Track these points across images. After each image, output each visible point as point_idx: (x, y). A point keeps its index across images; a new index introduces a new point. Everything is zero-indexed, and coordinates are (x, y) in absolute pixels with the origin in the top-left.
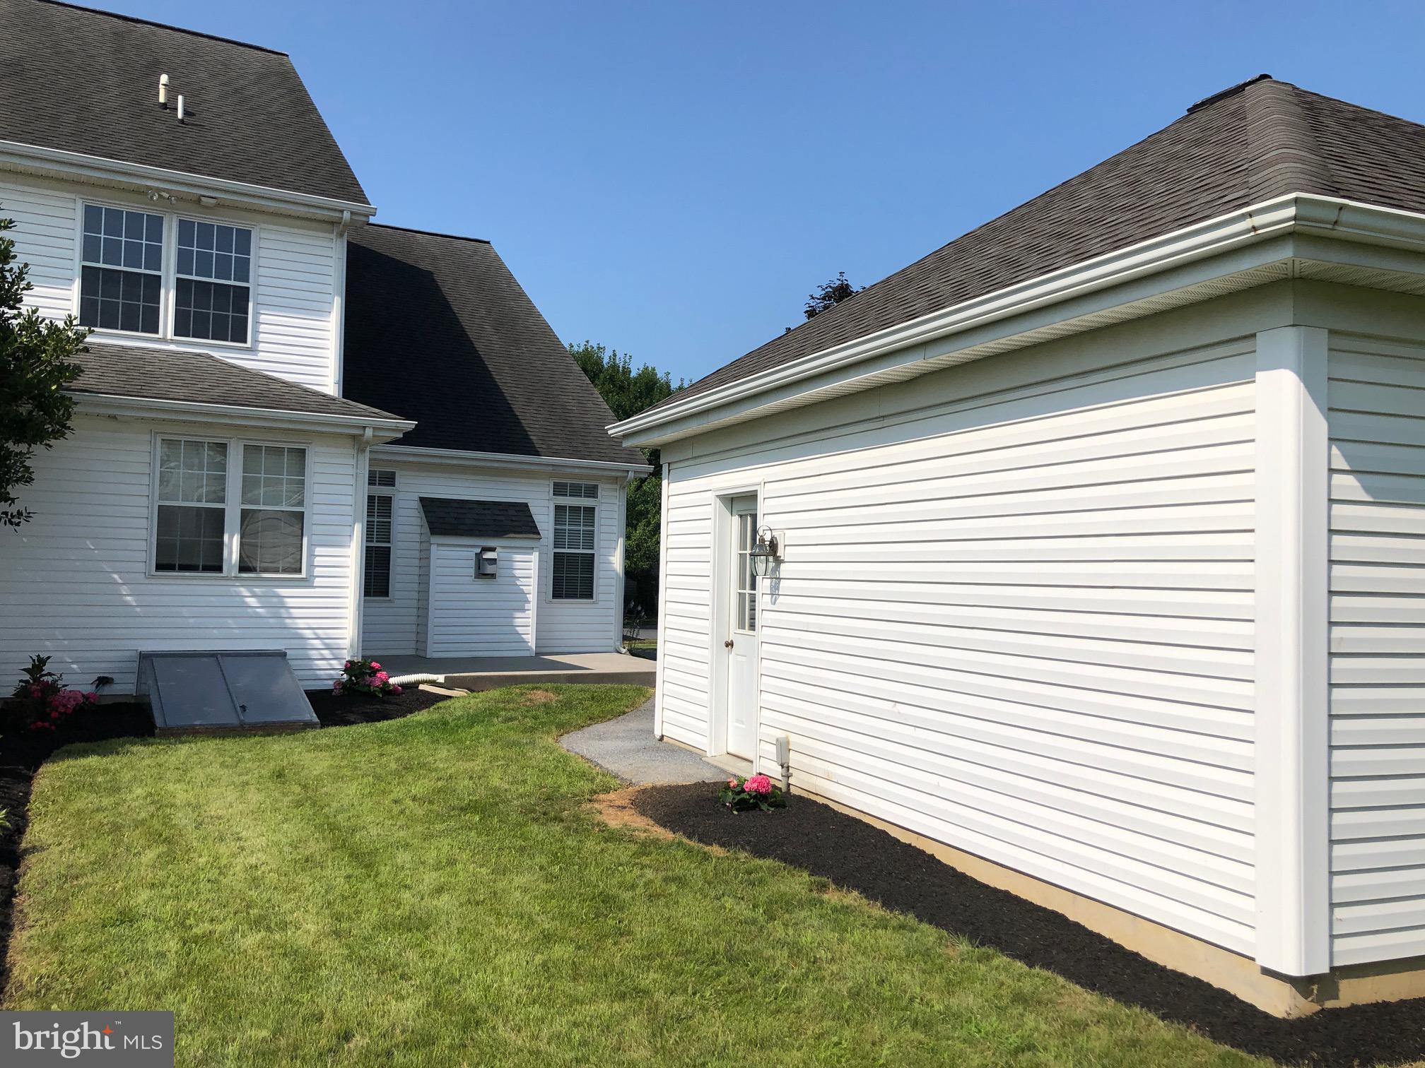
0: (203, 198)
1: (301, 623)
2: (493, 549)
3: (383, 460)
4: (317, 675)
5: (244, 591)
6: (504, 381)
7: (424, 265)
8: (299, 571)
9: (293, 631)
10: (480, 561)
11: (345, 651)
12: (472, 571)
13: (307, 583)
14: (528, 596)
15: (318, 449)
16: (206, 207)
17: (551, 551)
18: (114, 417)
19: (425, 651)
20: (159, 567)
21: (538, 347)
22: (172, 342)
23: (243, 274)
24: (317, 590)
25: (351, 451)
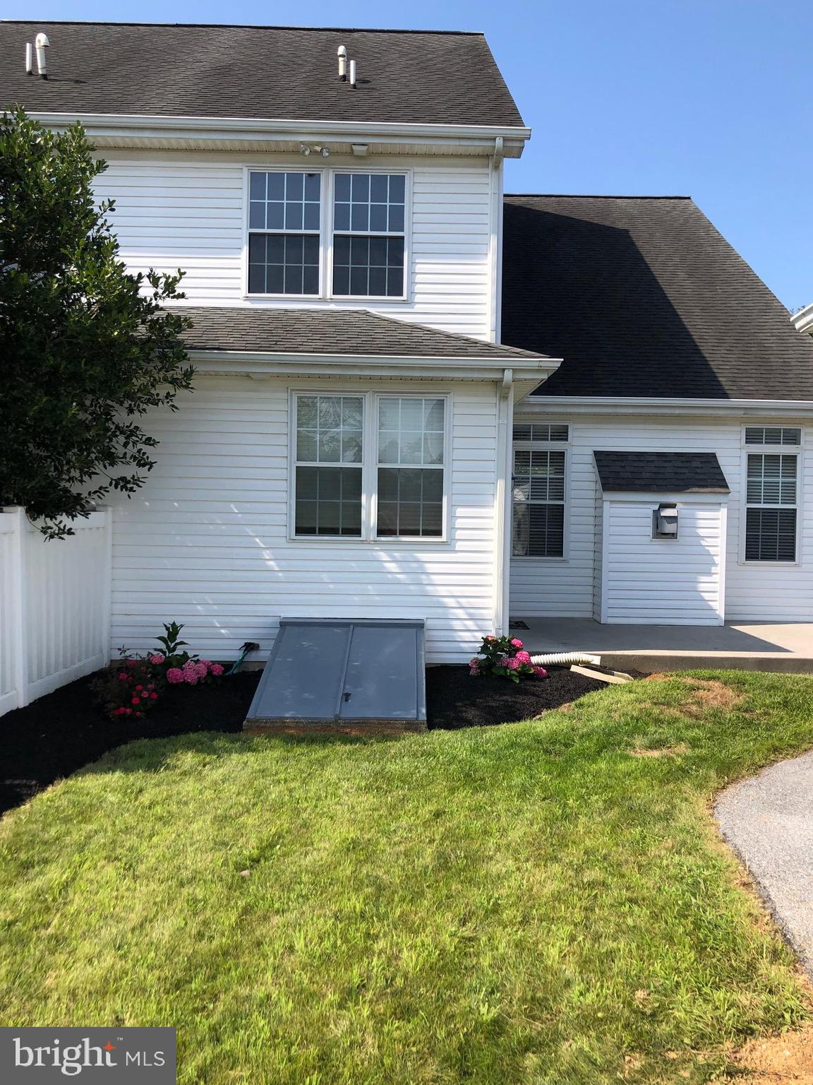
0: (354, 147)
1: (442, 591)
2: (673, 506)
3: (556, 414)
4: (461, 647)
5: (383, 556)
6: (692, 323)
7: (620, 225)
8: (439, 533)
9: (435, 599)
10: (658, 520)
11: (491, 623)
12: (650, 531)
13: (448, 547)
14: (715, 558)
15: (457, 399)
16: (360, 157)
17: (744, 506)
18: (248, 376)
19: (599, 615)
20: (300, 530)
21: (734, 287)
22: (332, 301)
23: (398, 223)
24: (459, 554)
25: (494, 400)
